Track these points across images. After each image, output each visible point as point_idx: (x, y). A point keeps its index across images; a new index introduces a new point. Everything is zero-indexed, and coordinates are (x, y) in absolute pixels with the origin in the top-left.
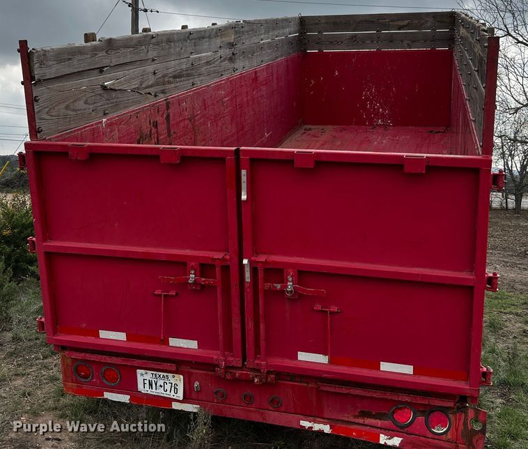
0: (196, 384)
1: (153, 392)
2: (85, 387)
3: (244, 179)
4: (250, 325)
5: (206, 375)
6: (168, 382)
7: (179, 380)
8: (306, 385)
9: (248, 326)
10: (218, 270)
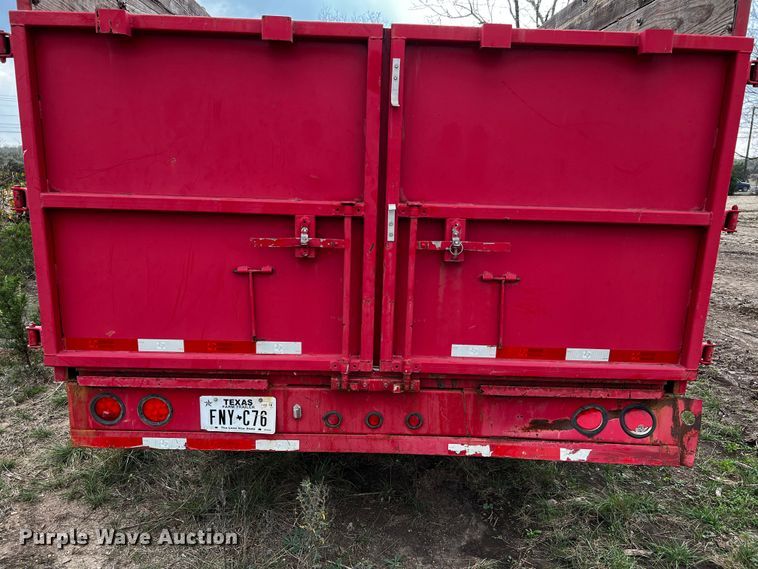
0: (296, 408)
1: (227, 428)
2: (109, 434)
3: (396, 73)
4: (389, 307)
5: (312, 392)
6: (250, 410)
7: (268, 405)
8: (459, 392)
9: (386, 308)
10: (348, 222)
